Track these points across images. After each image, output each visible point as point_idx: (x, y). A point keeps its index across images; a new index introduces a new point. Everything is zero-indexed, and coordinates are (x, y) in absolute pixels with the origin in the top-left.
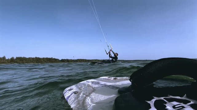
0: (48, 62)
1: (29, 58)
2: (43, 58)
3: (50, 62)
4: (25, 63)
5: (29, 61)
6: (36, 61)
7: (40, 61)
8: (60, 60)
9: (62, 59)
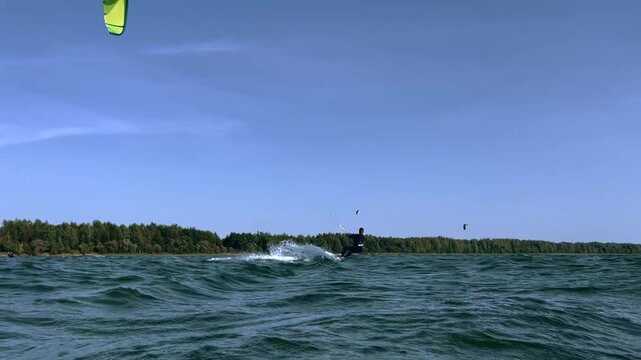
0: (157, 251)
1: (64, 226)
2: (133, 228)
3: (166, 251)
4: (41, 251)
5: (60, 239)
6: (95, 243)
7: (114, 242)
8: (222, 236)
9: (233, 235)
